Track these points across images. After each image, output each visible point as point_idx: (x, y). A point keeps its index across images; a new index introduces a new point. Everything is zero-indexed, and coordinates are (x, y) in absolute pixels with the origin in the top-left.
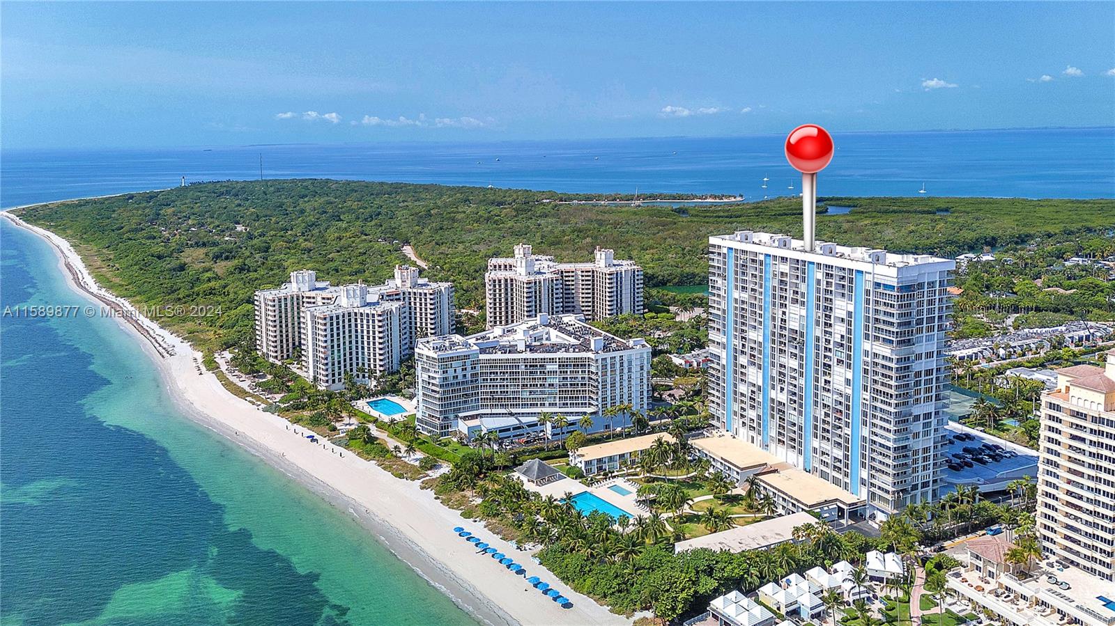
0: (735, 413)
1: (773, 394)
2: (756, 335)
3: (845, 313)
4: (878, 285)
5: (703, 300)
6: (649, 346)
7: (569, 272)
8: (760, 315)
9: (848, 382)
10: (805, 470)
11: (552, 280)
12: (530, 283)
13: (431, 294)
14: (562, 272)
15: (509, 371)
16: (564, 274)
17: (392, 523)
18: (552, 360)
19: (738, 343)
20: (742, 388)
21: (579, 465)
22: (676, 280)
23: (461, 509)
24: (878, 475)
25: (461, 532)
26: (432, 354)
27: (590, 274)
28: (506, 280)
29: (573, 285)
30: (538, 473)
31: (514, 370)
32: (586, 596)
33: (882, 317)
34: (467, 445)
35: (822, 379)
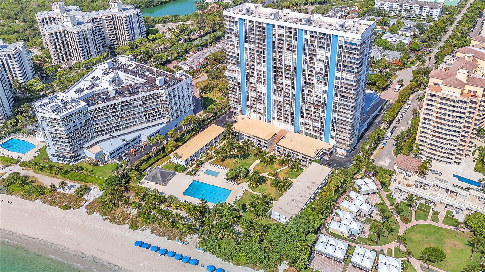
0: (248, 106)
1: (274, 97)
2: (262, 68)
3: (324, 57)
4: (346, 43)
5: (169, 19)
6: (190, 76)
7: (97, 19)
8: (264, 57)
9: (324, 92)
10: (295, 132)
11: (92, 28)
12: (78, 33)
13: (13, 55)
14: (93, 19)
15: (110, 112)
16: (95, 20)
17: (84, 251)
18: (137, 99)
19: (249, 72)
20: (252, 94)
21: (181, 163)
22: (144, 5)
23: (127, 223)
24: (341, 133)
25: (140, 244)
26: (53, 115)
27: (111, 18)
28: (60, 32)
29: (101, 26)
30: (162, 178)
31: (114, 111)
32: (245, 267)
33: (347, 59)
34: (97, 165)
35: (307, 90)
